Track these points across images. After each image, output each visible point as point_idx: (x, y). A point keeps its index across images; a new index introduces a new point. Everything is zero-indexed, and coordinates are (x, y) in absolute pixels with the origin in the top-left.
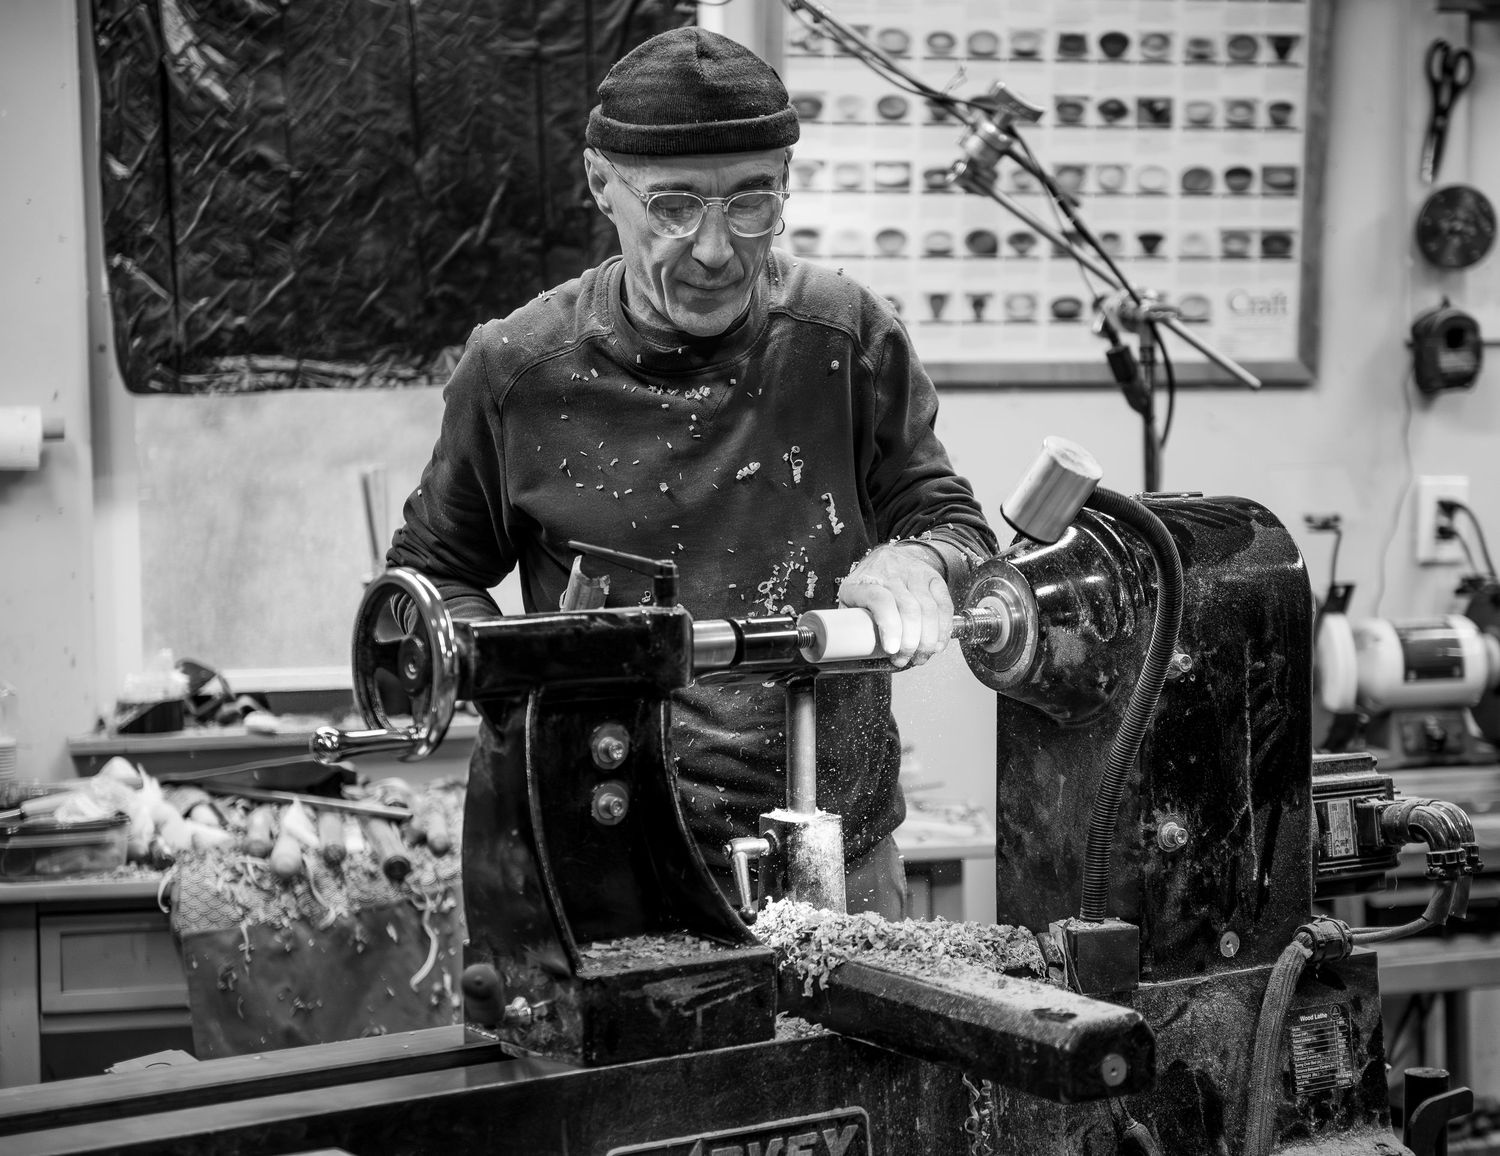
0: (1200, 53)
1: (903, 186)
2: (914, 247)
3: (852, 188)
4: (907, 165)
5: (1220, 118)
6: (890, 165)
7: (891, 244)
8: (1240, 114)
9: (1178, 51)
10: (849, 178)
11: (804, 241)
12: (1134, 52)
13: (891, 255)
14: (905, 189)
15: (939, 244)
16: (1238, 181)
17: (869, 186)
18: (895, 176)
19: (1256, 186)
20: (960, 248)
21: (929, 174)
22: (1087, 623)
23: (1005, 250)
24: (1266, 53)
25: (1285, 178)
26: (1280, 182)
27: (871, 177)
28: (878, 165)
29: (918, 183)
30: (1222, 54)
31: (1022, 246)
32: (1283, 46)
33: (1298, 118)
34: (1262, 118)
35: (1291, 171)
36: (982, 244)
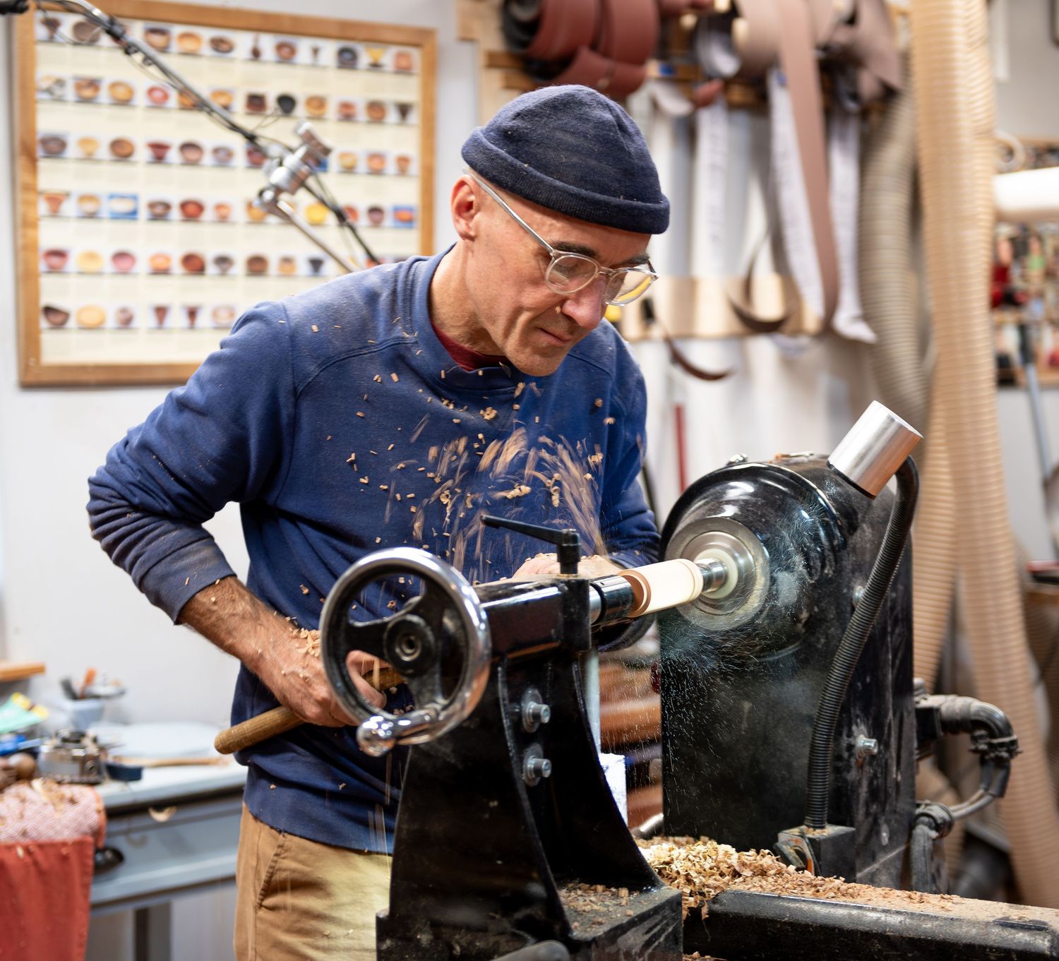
0: (347, 113)
1: (132, 215)
2: (142, 266)
3: (92, 216)
4: (134, 198)
5: (362, 166)
6: (123, 197)
7: (124, 263)
8: (376, 164)
9: (332, 111)
10: (89, 207)
11: (55, 261)
12: (300, 110)
13: (124, 273)
14: (133, 216)
15: (161, 263)
16: (376, 216)
17: (105, 213)
18: (125, 206)
19: (388, 221)
20: (177, 267)
21: (152, 205)
22: (801, 568)
23: (211, 269)
24: (392, 116)
25: (406, 215)
26: (404, 218)
27: (107, 207)
28: (112, 197)
29: (144, 213)
30: (362, 114)
31: (224, 266)
32: (404, 110)
33: (415, 168)
34: (391, 167)
35: (410, 209)
36: (194, 265)
